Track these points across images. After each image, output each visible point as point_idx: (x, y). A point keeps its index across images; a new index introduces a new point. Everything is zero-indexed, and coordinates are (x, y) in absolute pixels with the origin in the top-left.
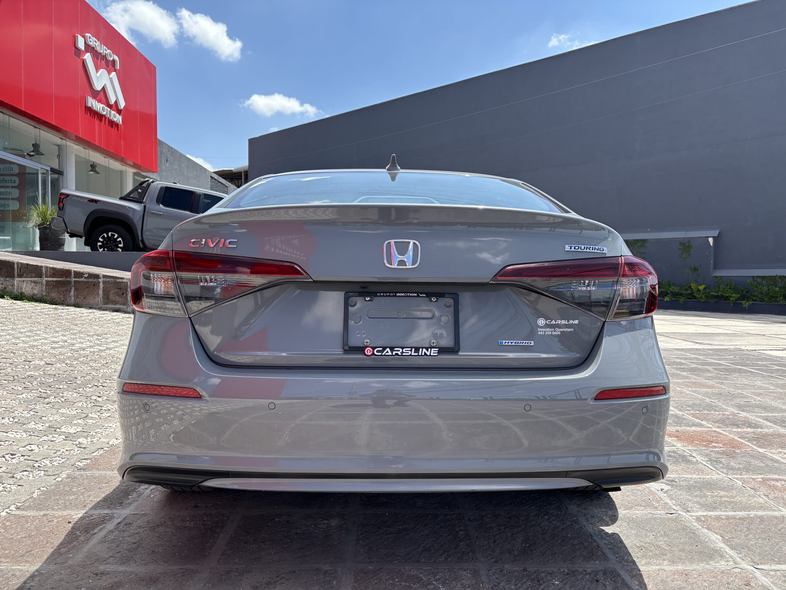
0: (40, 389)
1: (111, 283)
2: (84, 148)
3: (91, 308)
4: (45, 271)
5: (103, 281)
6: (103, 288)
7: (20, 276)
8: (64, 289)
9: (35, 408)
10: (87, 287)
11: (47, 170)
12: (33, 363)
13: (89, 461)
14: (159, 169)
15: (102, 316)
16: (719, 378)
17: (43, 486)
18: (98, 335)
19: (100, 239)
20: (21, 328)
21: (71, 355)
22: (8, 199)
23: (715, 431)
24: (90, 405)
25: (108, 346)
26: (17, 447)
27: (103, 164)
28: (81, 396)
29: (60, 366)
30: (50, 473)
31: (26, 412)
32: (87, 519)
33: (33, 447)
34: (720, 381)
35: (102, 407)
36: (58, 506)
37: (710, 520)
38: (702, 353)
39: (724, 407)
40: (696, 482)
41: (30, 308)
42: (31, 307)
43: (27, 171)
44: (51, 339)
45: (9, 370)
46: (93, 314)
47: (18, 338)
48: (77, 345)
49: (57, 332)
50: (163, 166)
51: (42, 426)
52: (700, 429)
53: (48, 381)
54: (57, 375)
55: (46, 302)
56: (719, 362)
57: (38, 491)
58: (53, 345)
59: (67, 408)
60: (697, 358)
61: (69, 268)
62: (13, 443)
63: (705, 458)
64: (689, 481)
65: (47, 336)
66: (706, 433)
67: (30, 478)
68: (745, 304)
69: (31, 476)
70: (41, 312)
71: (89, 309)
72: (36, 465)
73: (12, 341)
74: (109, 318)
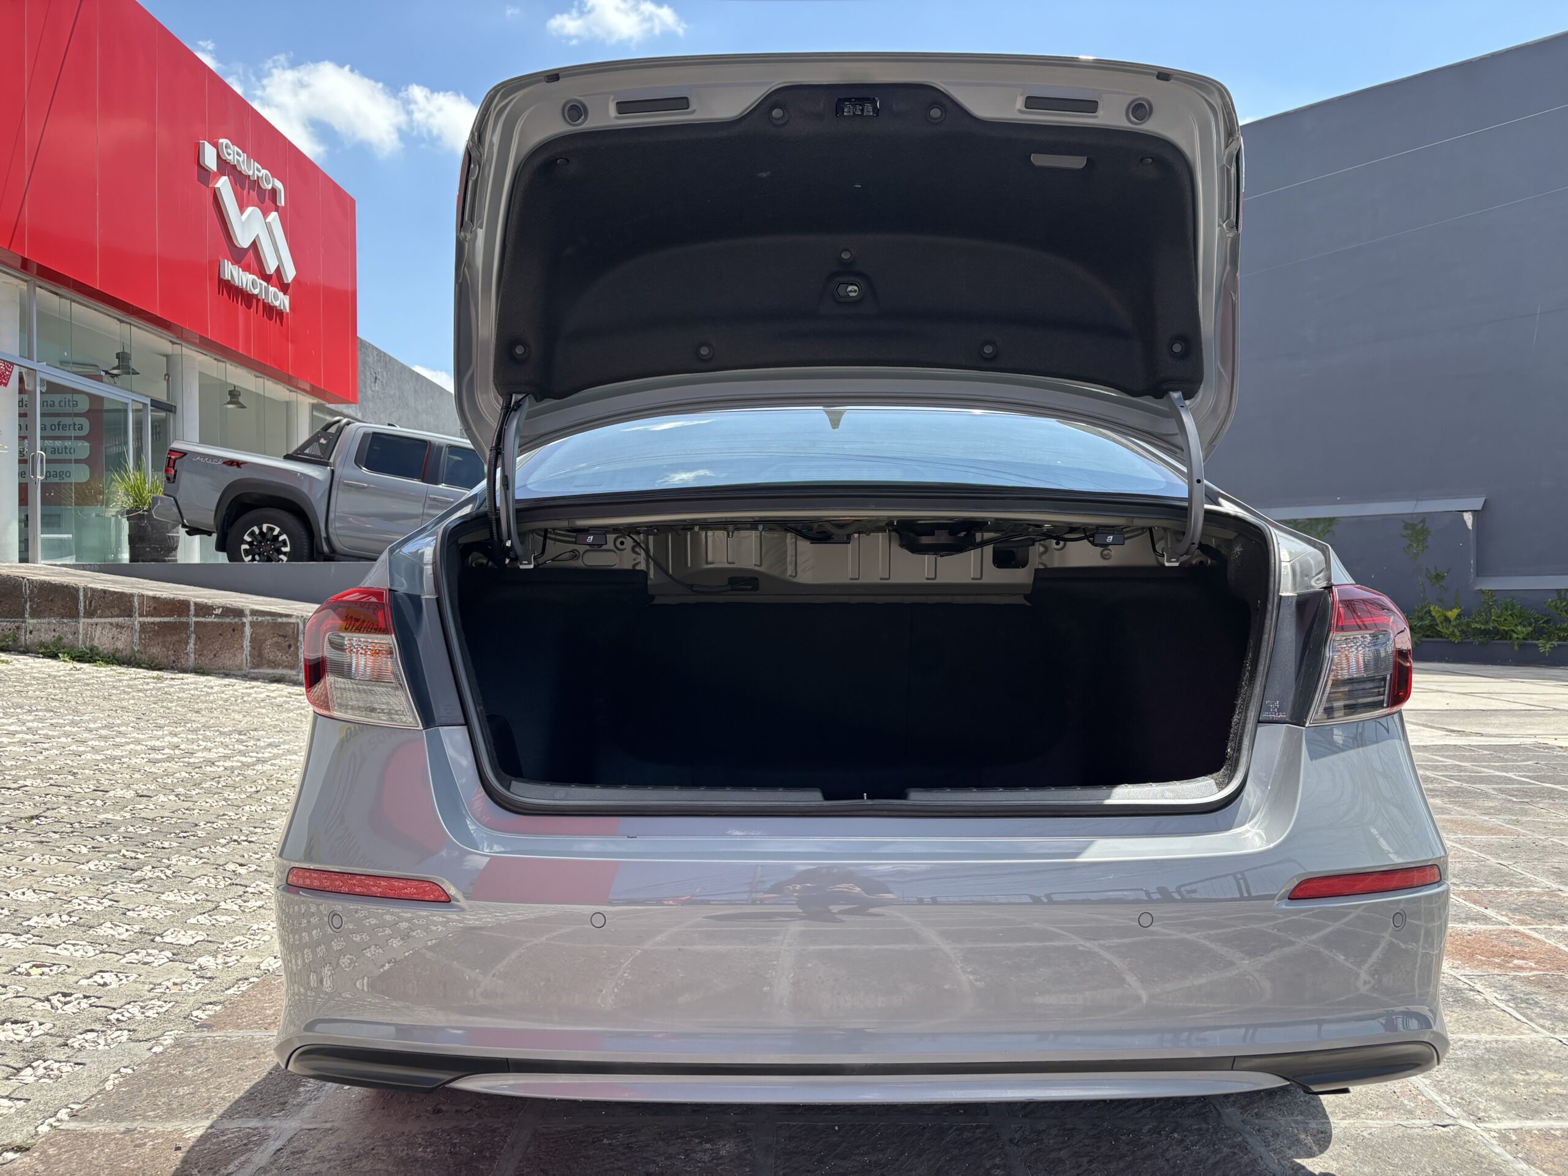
0: (124, 851)
1: (267, 626)
2: (215, 359)
3: (227, 675)
4: (139, 604)
5: (251, 622)
6: (251, 635)
7: (90, 614)
8: (175, 638)
9: (113, 893)
10: (221, 635)
11: (145, 405)
12: (111, 793)
13: (218, 1008)
14: (360, 396)
15: (248, 691)
16: (1510, 811)
17: (126, 1065)
18: (240, 733)
19: (247, 538)
20: (88, 721)
21: (187, 775)
22: (69, 461)
23: (1515, 932)
24: (222, 883)
25: (260, 755)
26: (75, 978)
27: (254, 390)
28: (204, 863)
29: (166, 800)
30: (140, 1036)
31: (95, 901)
32: (214, 1141)
33: (109, 978)
34: (1514, 818)
35: (246, 887)
36: (154, 1110)
37: (1529, 1139)
38: (1468, 754)
39: (1529, 875)
40: (1488, 1051)
41: (108, 679)
42: (110, 676)
43: (107, 406)
44: (149, 743)
45: (63, 811)
46: (231, 687)
47: (83, 742)
48: (199, 754)
49: (161, 727)
50: (368, 388)
51: (127, 930)
52: (1484, 927)
53: (140, 831)
54: (159, 820)
55: (139, 666)
56: (1505, 774)
57: (116, 1075)
58: (152, 756)
59: (176, 891)
60: (1459, 766)
61: (186, 598)
62: (68, 970)
63: (1501, 995)
64: (1474, 1048)
65: (140, 736)
66: (1498, 936)
67: (100, 1047)
68: (1544, 647)
69: (102, 1041)
70: (129, 686)
71: (223, 678)
72: (113, 1017)
73: (71, 748)
74: (263, 696)
